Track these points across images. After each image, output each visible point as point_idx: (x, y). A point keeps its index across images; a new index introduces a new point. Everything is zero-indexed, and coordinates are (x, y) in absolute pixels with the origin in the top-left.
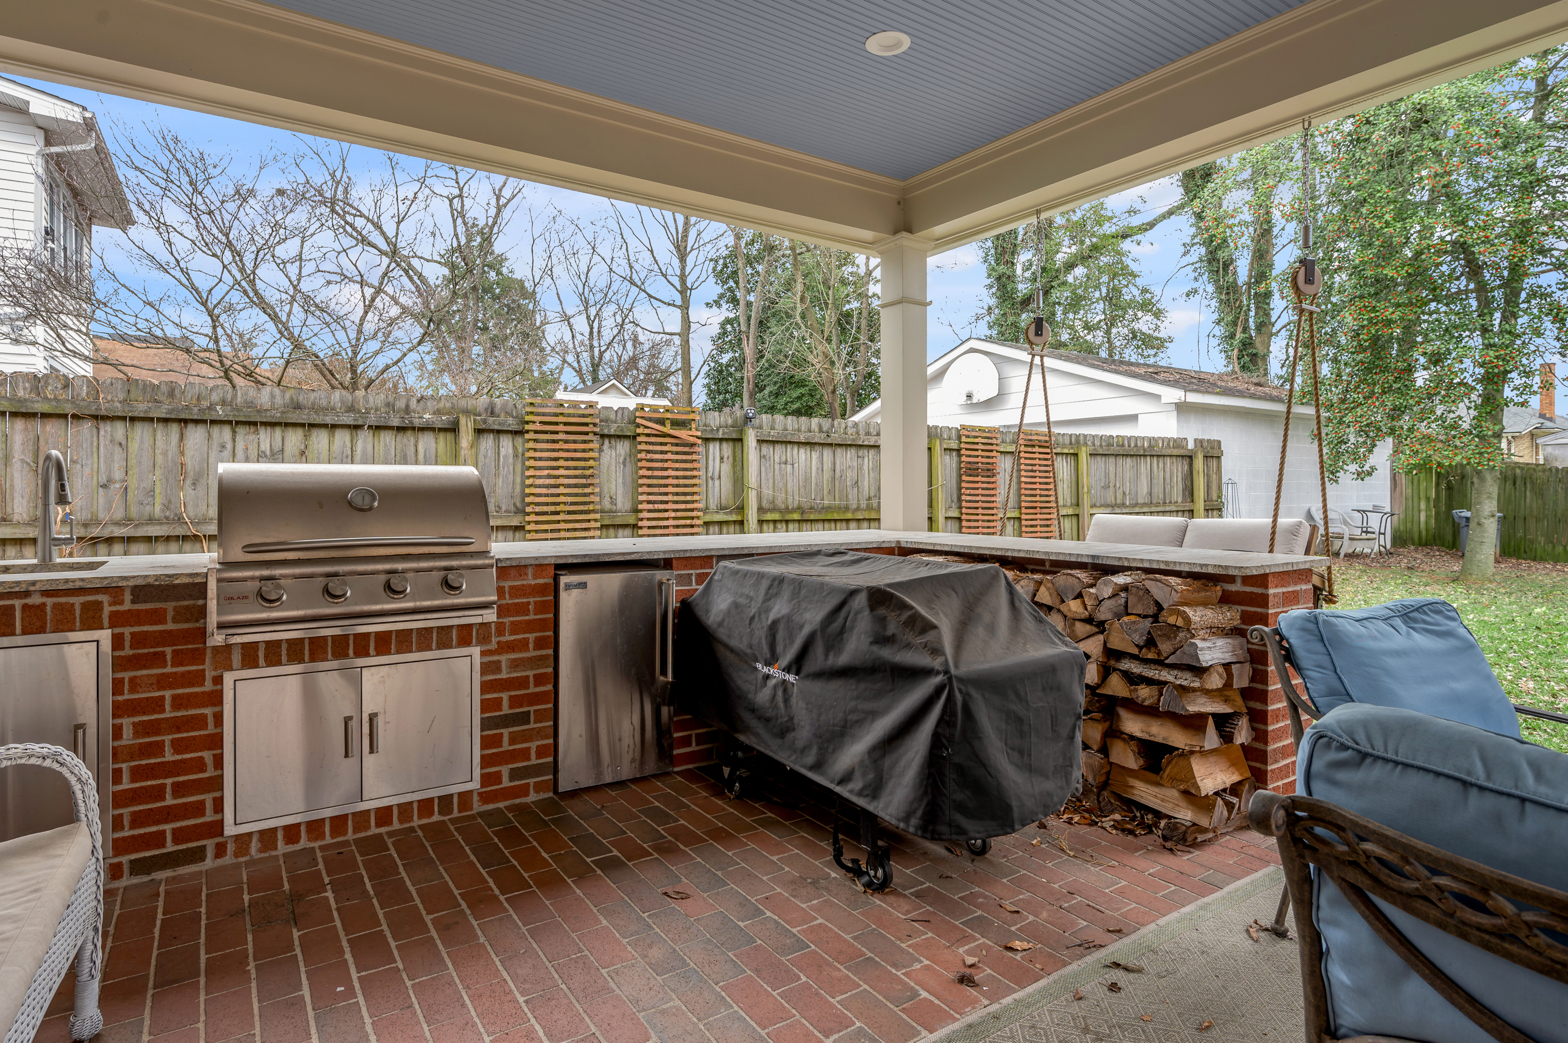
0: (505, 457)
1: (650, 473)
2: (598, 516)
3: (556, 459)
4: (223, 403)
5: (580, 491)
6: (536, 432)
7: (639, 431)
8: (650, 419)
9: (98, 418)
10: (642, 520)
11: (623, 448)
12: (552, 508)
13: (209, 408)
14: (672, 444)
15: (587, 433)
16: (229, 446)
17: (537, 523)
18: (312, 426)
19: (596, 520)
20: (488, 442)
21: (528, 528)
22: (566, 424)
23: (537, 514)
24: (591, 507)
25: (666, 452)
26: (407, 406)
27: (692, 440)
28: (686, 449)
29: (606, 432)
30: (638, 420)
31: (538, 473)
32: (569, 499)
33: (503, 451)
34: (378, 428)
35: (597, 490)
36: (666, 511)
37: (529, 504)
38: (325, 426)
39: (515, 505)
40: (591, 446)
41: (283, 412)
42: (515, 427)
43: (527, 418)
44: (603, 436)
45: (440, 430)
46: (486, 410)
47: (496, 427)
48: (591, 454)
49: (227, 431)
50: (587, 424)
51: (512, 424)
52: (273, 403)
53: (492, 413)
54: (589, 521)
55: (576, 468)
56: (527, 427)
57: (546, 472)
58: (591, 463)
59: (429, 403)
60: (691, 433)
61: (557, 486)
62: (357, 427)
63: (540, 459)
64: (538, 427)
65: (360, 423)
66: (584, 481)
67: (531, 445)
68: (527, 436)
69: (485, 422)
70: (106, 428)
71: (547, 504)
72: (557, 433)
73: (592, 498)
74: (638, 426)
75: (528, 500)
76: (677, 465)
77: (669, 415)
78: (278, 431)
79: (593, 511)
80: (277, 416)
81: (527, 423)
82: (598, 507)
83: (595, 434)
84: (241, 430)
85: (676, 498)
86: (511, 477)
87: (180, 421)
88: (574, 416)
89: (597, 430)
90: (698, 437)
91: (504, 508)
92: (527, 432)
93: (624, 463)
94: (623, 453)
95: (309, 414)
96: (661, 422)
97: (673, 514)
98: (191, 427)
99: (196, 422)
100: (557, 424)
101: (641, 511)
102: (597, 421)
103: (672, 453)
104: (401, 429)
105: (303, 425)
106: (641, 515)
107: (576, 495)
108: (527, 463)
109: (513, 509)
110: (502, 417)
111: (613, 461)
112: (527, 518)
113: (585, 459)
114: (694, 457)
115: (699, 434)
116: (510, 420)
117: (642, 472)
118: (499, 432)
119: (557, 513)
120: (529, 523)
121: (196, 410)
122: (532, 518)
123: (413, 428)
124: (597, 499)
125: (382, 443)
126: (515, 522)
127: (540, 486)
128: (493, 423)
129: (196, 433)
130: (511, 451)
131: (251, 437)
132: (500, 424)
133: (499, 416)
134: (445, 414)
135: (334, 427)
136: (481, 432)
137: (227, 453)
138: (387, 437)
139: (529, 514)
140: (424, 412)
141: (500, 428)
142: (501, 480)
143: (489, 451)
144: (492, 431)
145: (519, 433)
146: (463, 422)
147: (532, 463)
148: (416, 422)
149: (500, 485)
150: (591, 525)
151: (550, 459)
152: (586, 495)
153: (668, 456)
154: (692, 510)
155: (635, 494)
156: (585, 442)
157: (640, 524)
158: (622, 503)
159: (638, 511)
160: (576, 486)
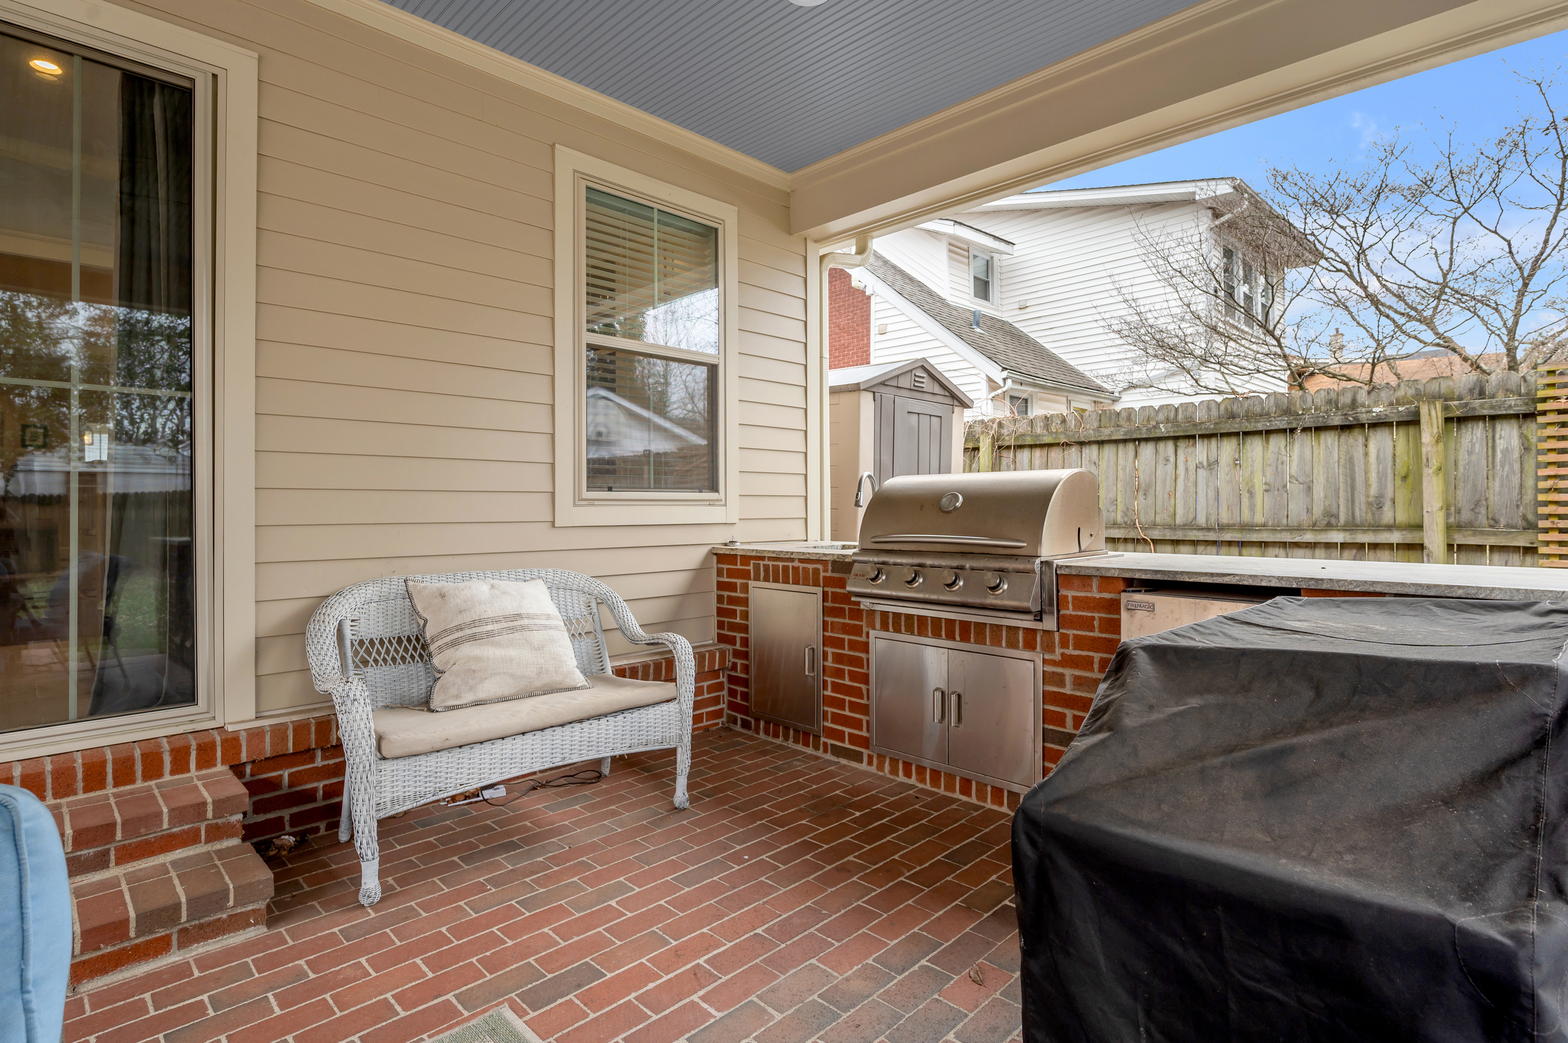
0: (1506, 451)
4: (1168, 420)
6: (1559, 413)
9: (1081, 444)
13: (1154, 427)
16: (1172, 459)
17: (1561, 544)
18: (1246, 434)
20: (1475, 434)
21: (1542, 550)
23: (1561, 531)
26: (1354, 401)
31: (1563, 471)
33: (1501, 444)
34: (1318, 429)
37: (1548, 517)
38: (1259, 433)
39: (1524, 518)
41: (1216, 423)
42: (1523, 409)
43: (1541, 394)
45: (1400, 424)
46: (1471, 391)
47: (1485, 412)
49: (1170, 445)
51: (1515, 404)
52: (1209, 416)
53: (1482, 394)
56: (1541, 407)
59: (1383, 394)
62: (1292, 430)
64: (1562, 404)
65: (1294, 426)
67: (1552, 431)
68: (1541, 419)
69: (1466, 404)
70: (1086, 450)
75: (1542, 510)
78: (1214, 442)
80: (1211, 428)
81: (1544, 400)
84: (1182, 444)
86: (1516, 480)
87: (1134, 440)
92: (1544, 413)
95: (1241, 423)
98: (1143, 445)
99: (1147, 440)
104: (1345, 428)
105: (1237, 434)
108: (1541, 458)
109: (1520, 523)
110: (1500, 397)
112: (1542, 537)
116: (1512, 400)
118: (1493, 418)
120: (1547, 543)
121: (1144, 429)
122: (1555, 536)
123: (1362, 426)
125: (1323, 446)
126: (1522, 541)
128: (1480, 406)
129: (1147, 450)
130: (1515, 442)
131: (1190, 450)
132: (1492, 407)
133: (1493, 397)
134: (1403, 404)
135: (1269, 432)
136: (1462, 420)
137: (1170, 466)
138: (1329, 439)
139: (1546, 531)
140: (1376, 404)
141: (1493, 412)
142: (1497, 483)
143: (1477, 447)
144: (1482, 418)
145: (1530, 416)
146: (1424, 410)
147: (1553, 457)
148: (1364, 418)
149: (1497, 489)
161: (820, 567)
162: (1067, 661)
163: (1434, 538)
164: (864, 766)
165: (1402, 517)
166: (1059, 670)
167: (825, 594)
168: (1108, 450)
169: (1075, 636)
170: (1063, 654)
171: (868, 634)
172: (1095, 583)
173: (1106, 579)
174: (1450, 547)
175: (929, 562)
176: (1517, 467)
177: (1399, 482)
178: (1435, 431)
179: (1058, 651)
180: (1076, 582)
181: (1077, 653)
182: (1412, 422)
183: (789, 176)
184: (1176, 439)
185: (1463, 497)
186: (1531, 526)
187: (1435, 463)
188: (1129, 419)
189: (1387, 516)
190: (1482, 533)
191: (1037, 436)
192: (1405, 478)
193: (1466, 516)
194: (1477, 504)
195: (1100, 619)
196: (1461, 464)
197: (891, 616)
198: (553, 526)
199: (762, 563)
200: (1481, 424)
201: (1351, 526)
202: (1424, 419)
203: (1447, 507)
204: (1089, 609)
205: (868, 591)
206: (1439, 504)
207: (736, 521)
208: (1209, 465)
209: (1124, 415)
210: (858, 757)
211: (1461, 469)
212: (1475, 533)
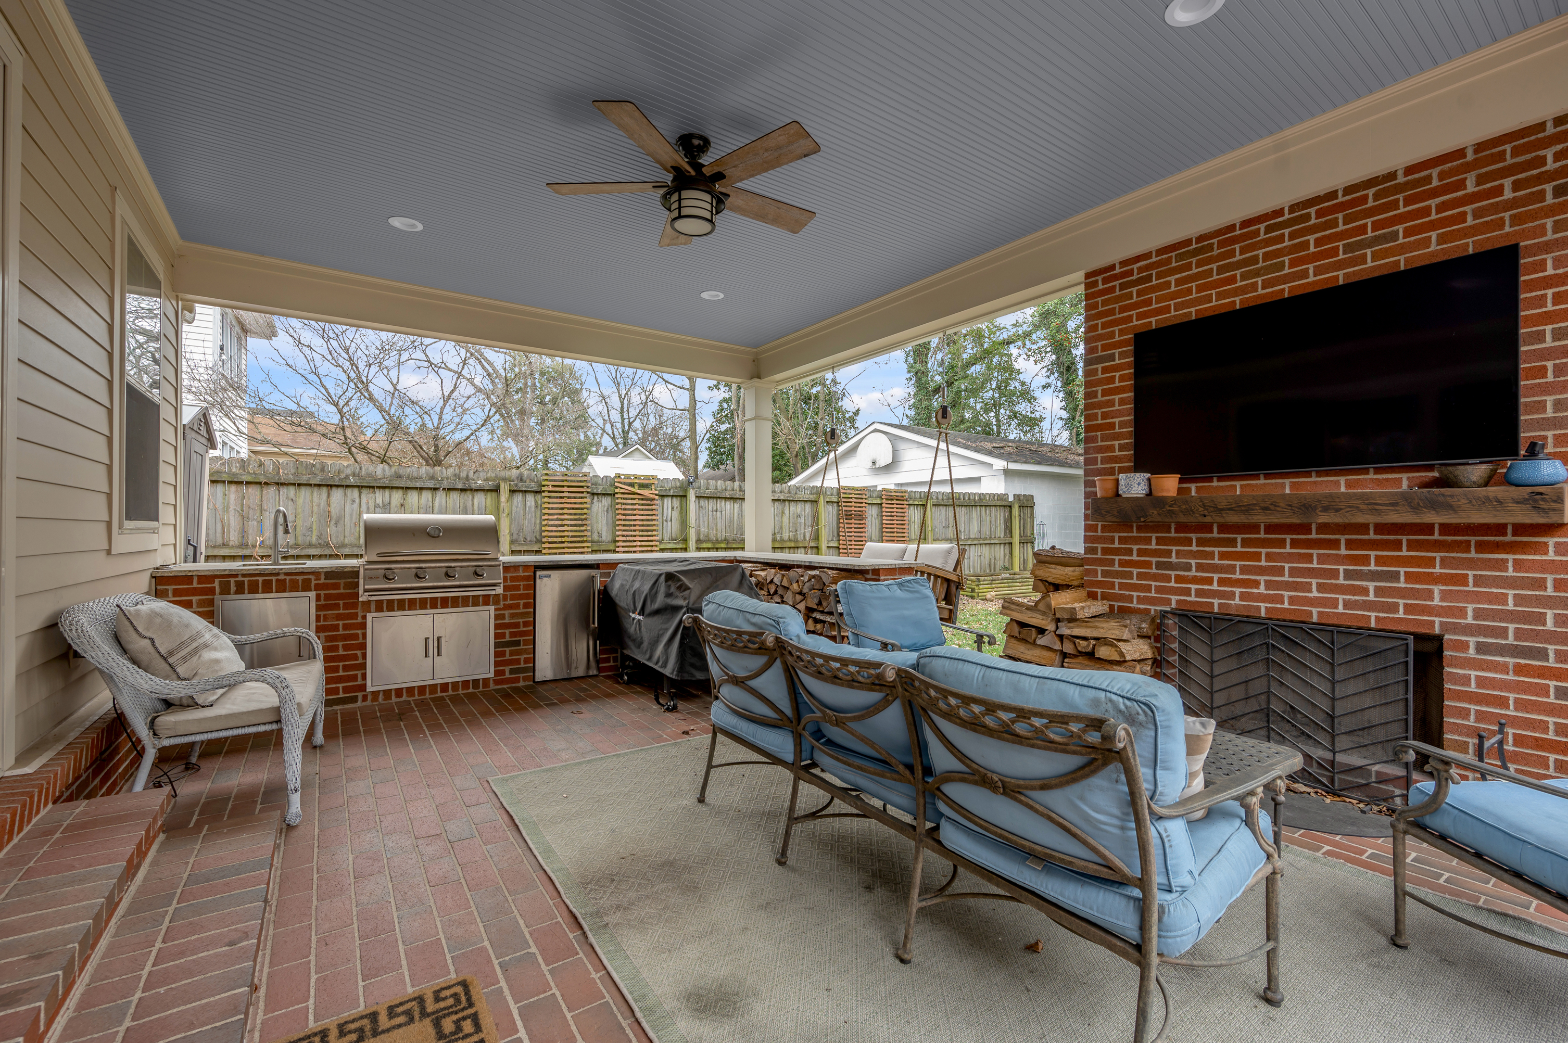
0: (530, 507)
1: (624, 517)
2: (589, 544)
3: (563, 509)
4: (353, 475)
5: (578, 528)
6: (549, 492)
7: (617, 491)
8: (624, 484)
9: (279, 484)
10: (619, 547)
11: (606, 501)
12: (560, 539)
13: (343, 479)
14: (639, 499)
15: (583, 492)
16: (357, 501)
17: (549, 548)
18: (407, 488)
19: (588, 547)
20: (518, 498)
21: (544, 551)
22: (569, 487)
23: (550, 543)
24: (585, 539)
25: (635, 504)
26: (467, 476)
28: (648, 502)
29: (595, 491)
30: (617, 484)
31: (551, 517)
32: (569, 534)
33: (528, 504)
34: (449, 489)
35: (589, 528)
36: (635, 541)
37: (545, 536)
38: (416, 488)
39: (537, 537)
40: (585, 500)
42: (536, 489)
43: (544, 483)
44: (593, 494)
45: (488, 490)
46: (517, 478)
47: (523, 489)
48: (585, 506)
49: (356, 491)
50: (582, 487)
51: (534, 486)
52: (383, 476)
53: (521, 480)
54: (583, 547)
55: (575, 514)
56: (543, 489)
57: (555, 517)
58: (585, 511)
59: (481, 474)
61: (563, 525)
62: (436, 489)
63: (552, 509)
64: (551, 488)
65: (436, 486)
66: (580, 522)
67: (546, 500)
68: (543, 494)
69: (516, 485)
70: (284, 490)
71: (556, 537)
72: (563, 492)
73: (586, 533)
74: (616, 487)
75: (543, 534)
76: (642, 512)
77: (636, 481)
78: (387, 491)
79: (586, 541)
80: (386, 482)
81: (543, 486)
82: (588, 539)
83: (588, 493)
84: (364, 491)
85: (641, 533)
86: (533, 520)
87: (328, 486)
88: (574, 481)
89: (589, 490)
91: (529, 539)
92: (543, 491)
93: (607, 511)
94: (606, 504)
95: (405, 482)
96: (632, 485)
97: (639, 544)
98: (334, 489)
99: (337, 486)
100: (563, 486)
101: (618, 541)
102: (590, 484)
103: (639, 504)
104: (463, 490)
105: (403, 488)
106: (618, 544)
107: (576, 531)
108: (543, 511)
109: (536, 539)
110: (527, 483)
111: (600, 510)
112: (544, 546)
113: (582, 509)
114: (654, 507)
115: (657, 492)
116: (533, 484)
117: (618, 517)
118: (525, 492)
119: (563, 542)
120: (545, 548)
121: (336, 478)
122: (547, 545)
123: (471, 490)
124: (589, 534)
125: (452, 499)
126: (536, 547)
127: (552, 526)
128: (521, 486)
129: (337, 494)
130: (533, 503)
131: (371, 495)
132: (525, 487)
133: (525, 482)
134: (491, 481)
135: (421, 489)
136: (516, 491)
137: (356, 505)
138: (456, 496)
139: (543, 543)
140: (478, 479)
141: (526, 489)
142: (527, 521)
143: (520, 504)
144: (521, 491)
145: (539, 492)
146: (501, 485)
147: (546, 511)
148: (473, 486)
149: (527, 524)
150: (586, 550)
151: (556, 509)
152: (582, 531)
153: (637, 507)
154: (652, 541)
155: (614, 530)
156: (582, 498)
157: (617, 549)
158: (606, 536)
159: (616, 541)
160: (575, 525)
168: (305, 491)
174: (511, 550)
176: (534, 514)
178: (506, 495)
182: (496, 490)
184: (360, 487)
185: (515, 528)
186: (539, 541)
187: (506, 511)
188: (322, 471)
190: (521, 544)
191: (235, 475)
193: (515, 537)
194: (520, 532)
196: (515, 511)
200: (521, 494)
202: (501, 489)
203: (510, 533)
206: (506, 531)
208: (384, 506)
209: (317, 468)
211: (515, 514)
212: (519, 545)
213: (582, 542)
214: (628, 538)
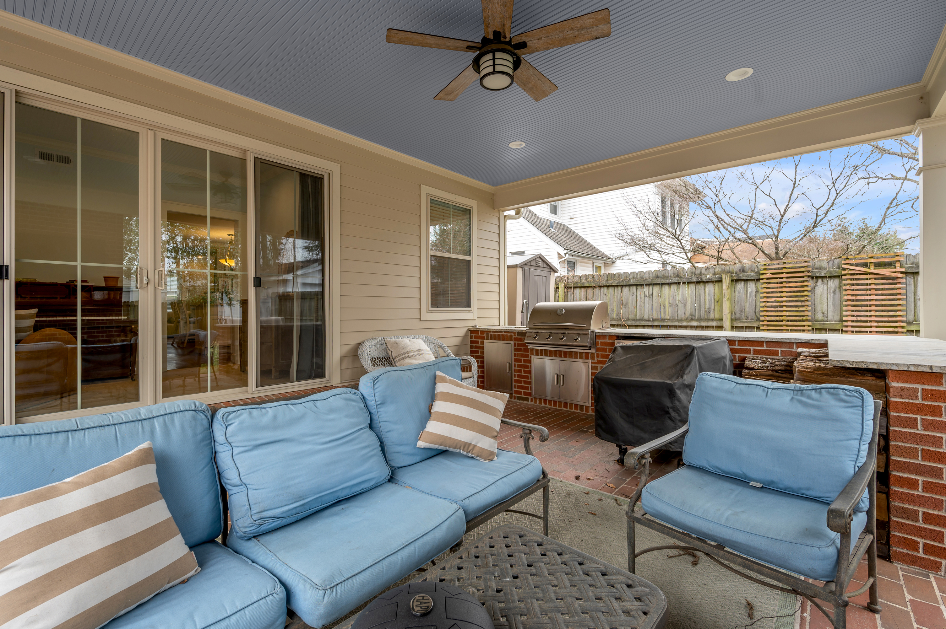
0: (751, 292)
1: (854, 298)
2: (810, 323)
3: (782, 292)
4: (634, 278)
5: (797, 309)
6: (768, 279)
7: (844, 272)
8: (857, 265)
9: (600, 287)
10: (847, 326)
11: (833, 284)
12: (778, 318)
13: (629, 281)
14: (875, 279)
15: (803, 277)
16: (635, 293)
17: (768, 325)
18: (663, 284)
19: (809, 326)
20: (740, 286)
21: (762, 328)
22: (787, 273)
23: (768, 321)
24: (804, 318)
25: (870, 284)
26: (701, 272)
27: (893, 275)
28: (890, 281)
29: (818, 275)
30: (844, 266)
31: (768, 300)
32: (788, 314)
33: (749, 290)
34: (688, 283)
35: (809, 308)
36: (870, 321)
37: (764, 316)
38: (667, 284)
39: (756, 316)
40: (806, 283)
41: (652, 280)
42: (756, 277)
43: (762, 272)
44: (817, 278)
45: (716, 282)
46: (740, 270)
47: (744, 278)
48: (805, 288)
49: (635, 287)
50: (803, 272)
51: (753, 275)
52: (649, 277)
53: (743, 271)
54: (804, 326)
55: (796, 296)
56: (762, 277)
57: (773, 299)
58: (806, 293)
59: (711, 270)
60: (894, 270)
61: (782, 306)
62: (679, 283)
63: (772, 292)
64: (769, 276)
65: (680, 281)
66: (800, 304)
67: (765, 285)
68: (762, 281)
69: (738, 275)
70: (602, 289)
71: (777, 316)
72: (782, 278)
73: (806, 313)
74: (845, 269)
75: (762, 314)
76: (880, 292)
77: (872, 260)
78: (651, 287)
79: (807, 320)
80: (649, 281)
81: (763, 274)
82: (809, 318)
83: (809, 277)
84: (639, 287)
85: (877, 314)
86: (754, 303)
87: (621, 286)
88: (795, 268)
89: (810, 274)
90: (902, 273)
91: (750, 318)
92: (762, 279)
93: (834, 292)
94: (833, 286)
95: (661, 280)
96: (866, 265)
97: (875, 324)
98: (624, 287)
99: (626, 286)
100: (782, 273)
101: (846, 321)
102: (810, 269)
103: (875, 284)
104: (698, 283)
105: (659, 284)
106: (846, 324)
107: (797, 311)
108: (762, 295)
109: (755, 318)
110: (749, 273)
111: (825, 292)
112: (762, 323)
113: (804, 291)
114: (898, 286)
115: (903, 270)
116: (753, 274)
117: (846, 298)
118: (747, 280)
119: (782, 321)
120: (763, 325)
121: (625, 281)
122: (765, 323)
123: (704, 282)
124: (810, 314)
125: (690, 289)
126: (755, 325)
127: (772, 307)
128: (743, 276)
129: (626, 290)
130: (754, 289)
131: (642, 290)
132: (746, 276)
133: (747, 272)
134: (718, 274)
135: (671, 284)
136: (737, 281)
137: (635, 296)
138: (692, 286)
139: (763, 321)
140: (708, 274)
141: (747, 278)
142: (748, 304)
143: (742, 290)
144: (743, 280)
145: (758, 280)
146: (724, 277)
147: (765, 295)
148: (704, 279)
149: (748, 306)
150: (806, 328)
151: (777, 292)
152: (803, 311)
153: (873, 286)
154: (896, 322)
155: (841, 311)
156: (804, 282)
157: (845, 329)
158: (832, 316)
159: (842, 321)
160: (796, 306)
161: (513, 334)
162: (599, 362)
163: (727, 323)
164: (529, 402)
165: (717, 316)
166: (596, 365)
167: (515, 344)
168: (611, 290)
169: (601, 354)
170: (597, 360)
171: (531, 357)
172: (607, 337)
173: (611, 336)
174: (733, 327)
175: (553, 331)
176: (754, 298)
177: (716, 303)
178: (727, 285)
179: (596, 359)
180: (602, 337)
181: (602, 359)
182: (720, 281)
183: (494, 188)
184: (637, 285)
185: (737, 309)
186: (758, 319)
187: (727, 296)
188: (619, 277)
189: (712, 316)
190: (743, 322)
191: (583, 283)
192: (718, 302)
193: (738, 316)
194: (741, 311)
195: (609, 348)
196: (736, 296)
197: (539, 350)
198: (420, 320)
199: (489, 333)
200: (743, 282)
201: (699, 320)
202: (724, 280)
203: (731, 313)
204: (607, 346)
205: (533, 342)
206: (728, 312)
207: (476, 318)
208: (649, 296)
209: (617, 275)
210: (527, 400)
211: (736, 299)
212: (741, 322)
213: (804, 321)
214: (859, 319)
